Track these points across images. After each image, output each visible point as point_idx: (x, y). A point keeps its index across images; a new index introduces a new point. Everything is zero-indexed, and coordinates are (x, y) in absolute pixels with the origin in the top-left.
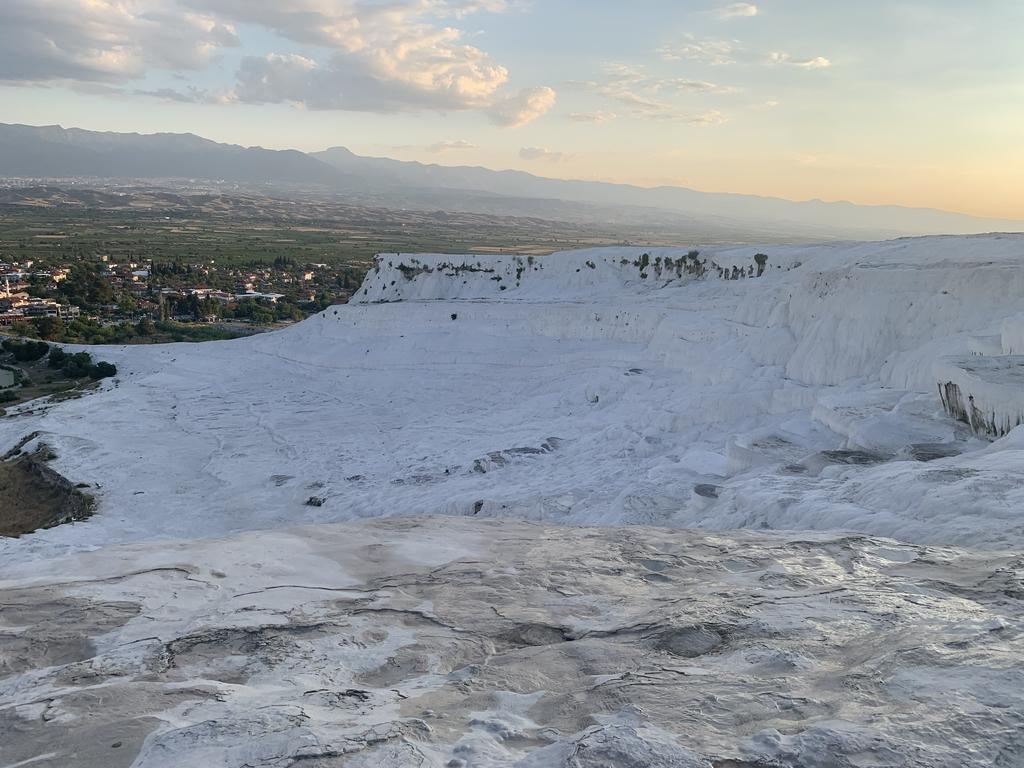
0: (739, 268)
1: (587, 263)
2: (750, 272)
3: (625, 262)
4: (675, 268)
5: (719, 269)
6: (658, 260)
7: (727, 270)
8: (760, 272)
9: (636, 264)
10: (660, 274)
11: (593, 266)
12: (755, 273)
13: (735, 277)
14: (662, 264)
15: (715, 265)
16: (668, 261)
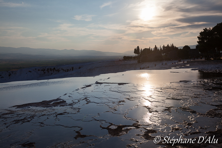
0: (68, 69)
1: (29, 71)
2: (71, 70)
3: (39, 70)
4: (53, 71)
5: (63, 70)
6: (48, 69)
7: (65, 70)
8: (73, 70)
9: (42, 70)
10: (49, 72)
11: (31, 72)
12: (72, 70)
13: (67, 71)
14: (49, 70)
15: (62, 69)
16: (51, 69)
